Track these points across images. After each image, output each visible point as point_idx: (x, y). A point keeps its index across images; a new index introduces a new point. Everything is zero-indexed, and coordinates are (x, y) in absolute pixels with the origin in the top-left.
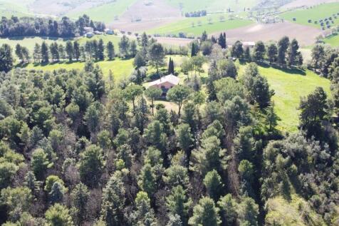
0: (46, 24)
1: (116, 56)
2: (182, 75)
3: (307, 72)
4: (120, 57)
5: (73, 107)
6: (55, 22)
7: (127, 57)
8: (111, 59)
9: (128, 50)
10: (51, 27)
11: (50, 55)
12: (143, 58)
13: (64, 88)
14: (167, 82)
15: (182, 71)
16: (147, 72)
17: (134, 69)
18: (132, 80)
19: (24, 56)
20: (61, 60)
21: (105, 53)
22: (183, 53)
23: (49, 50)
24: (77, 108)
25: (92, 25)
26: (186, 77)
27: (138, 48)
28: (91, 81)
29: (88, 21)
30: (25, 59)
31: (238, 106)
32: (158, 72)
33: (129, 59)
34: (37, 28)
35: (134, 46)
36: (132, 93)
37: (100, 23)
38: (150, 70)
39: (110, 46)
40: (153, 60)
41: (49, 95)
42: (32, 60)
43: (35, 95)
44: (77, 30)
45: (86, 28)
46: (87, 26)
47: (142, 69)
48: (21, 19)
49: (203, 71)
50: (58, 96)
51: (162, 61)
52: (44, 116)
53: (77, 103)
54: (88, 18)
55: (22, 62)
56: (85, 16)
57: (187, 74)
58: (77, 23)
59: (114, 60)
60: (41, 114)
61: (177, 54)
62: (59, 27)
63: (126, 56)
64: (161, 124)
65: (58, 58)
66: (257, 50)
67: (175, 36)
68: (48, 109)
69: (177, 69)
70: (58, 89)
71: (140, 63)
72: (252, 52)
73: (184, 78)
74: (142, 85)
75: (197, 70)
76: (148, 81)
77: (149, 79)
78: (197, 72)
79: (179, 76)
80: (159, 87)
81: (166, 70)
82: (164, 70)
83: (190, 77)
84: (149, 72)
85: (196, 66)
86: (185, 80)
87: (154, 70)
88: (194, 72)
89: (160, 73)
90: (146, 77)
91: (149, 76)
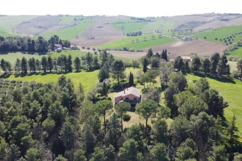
0: (26, 42)
1: (82, 68)
2: (139, 85)
3: (235, 80)
4: (85, 70)
5: (49, 122)
6: (33, 41)
7: (91, 70)
8: (78, 71)
9: (91, 64)
10: (29, 45)
11: (28, 67)
12: (106, 71)
13: (41, 102)
14: (131, 95)
15: (138, 82)
17: (98, 81)
18: (99, 91)
19: (7, 69)
20: (37, 71)
21: (73, 66)
22: (135, 66)
23: (28, 64)
24: (52, 123)
25: (60, 43)
26: (142, 87)
27: (100, 62)
28: (65, 96)
29: (57, 40)
30: (8, 71)
31: (205, 122)
32: (119, 83)
33: (92, 71)
34: (19, 45)
35: (96, 61)
36: (104, 108)
37: (67, 41)
38: (112, 81)
39: (77, 61)
40: (115, 73)
41: (27, 110)
42: (14, 72)
43: (14, 110)
44: (50, 46)
45: (56, 45)
46: (57, 43)
47: (106, 81)
48: (7, 38)
49: (155, 82)
50: (35, 110)
51: (122, 74)
52: (21, 133)
53: (53, 117)
54: (58, 38)
55: (5, 74)
56: (55, 36)
57: (144, 85)
58: (49, 41)
59: (80, 71)
60: (19, 130)
61: (130, 66)
62: (36, 44)
63: (90, 68)
64: (136, 142)
65: (35, 70)
66: (194, 64)
67: (121, 50)
68: (26, 125)
69: (135, 80)
70: (35, 104)
72: (190, 65)
73: (142, 89)
74: (107, 96)
75: (151, 81)
76: (112, 92)
77: (113, 90)
78: (152, 83)
79: (137, 86)
80: (124, 99)
81: (126, 81)
82: (124, 81)
83: (146, 87)
84: (111, 83)
85: (151, 78)
86: (143, 90)
87: (116, 81)
88: (149, 83)
89: (121, 84)
90: (110, 88)
91: (112, 87)
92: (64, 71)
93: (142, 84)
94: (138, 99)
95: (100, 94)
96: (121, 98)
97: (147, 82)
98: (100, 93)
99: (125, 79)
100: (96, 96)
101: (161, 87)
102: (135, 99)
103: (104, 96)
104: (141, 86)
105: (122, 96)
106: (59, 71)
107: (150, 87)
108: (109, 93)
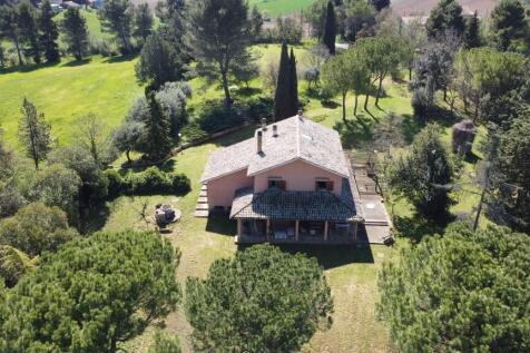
1: (96, 52)
2: (315, 108)
4: (105, 55)
7: (127, 53)
8: (79, 61)
12: (171, 50)
14: (298, 162)
15: (311, 93)
16: (189, 103)
17: (141, 93)
18: (125, 143)
21: (62, 43)
22: (287, 37)
26: (335, 115)
27: (157, 25)
32: (228, 101)
35: (145, 22)
38: (201, 94)
39: (75, 24)
40: (209, 55)
47: (169, 95)
51: (244, 60)
57: (333, 106)
59: (86, 62)
61: (269, 41)
66: (500, 25)
71: (161, 70)
72: (486, 29)
74: (169, 166)
75: (361, 89)
76: (197, 143)
77: (199, 133)
78: (372, 99)
80: (260, 186)
81: (259, 91)
82: (249, 91)
83: (351, 117)
84: (196, 101)
87: (215, 94)
89: (238, 106)
90: (186, 122)
91: (198, 117)
92: (32, 61)
93: (327, 104)
94: (338, 190)
95: (135, 156)
96: (241, 183)
97: (355, 93)
98: (138, 149)
99: (254, 84)
100: (116, 166)
101: (410, 111)
102: (321, 185)
103: (154, 169)
104: (328, 111)
105: (245, 170)
106: (13, 63)
107: (367, 116)
108: (183, 148)
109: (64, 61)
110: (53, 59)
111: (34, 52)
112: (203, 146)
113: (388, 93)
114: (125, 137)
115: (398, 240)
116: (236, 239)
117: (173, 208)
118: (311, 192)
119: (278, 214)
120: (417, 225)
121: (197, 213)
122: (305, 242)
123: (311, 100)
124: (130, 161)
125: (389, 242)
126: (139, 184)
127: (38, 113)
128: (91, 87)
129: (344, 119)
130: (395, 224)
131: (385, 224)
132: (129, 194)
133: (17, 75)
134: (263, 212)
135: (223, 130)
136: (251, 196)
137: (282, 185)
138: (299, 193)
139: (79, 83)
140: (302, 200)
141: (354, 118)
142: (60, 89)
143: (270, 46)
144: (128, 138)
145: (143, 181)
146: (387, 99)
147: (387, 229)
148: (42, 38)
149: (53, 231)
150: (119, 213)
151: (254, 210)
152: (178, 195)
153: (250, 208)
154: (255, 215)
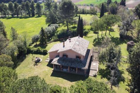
2: (91, 34)
8: (39, 16)
9: (51, 10)
14: (71, 50)
15: (92, 29)
21: (36, 11)
22: (93, 13)
26: (95, 36)
39: (39, 7)
49: (112, 30)
57: (97, 33)
61: (88, 13)
65: (5, 14)
69: (87, 27)
73: (94, 38)
75: (107, 29)
78: (108, 32)
79: (89, 35)
80: (61, 56)
82: (75, 27)
83: (100, 37)
84: (59, 29)
85: (107, 25)
86: (95, 40)
88: (104, 32)
89: (70, 31)
90: (54, 35)
91: (58, 34)
93: (95, 33)
94: (82, 59)
95: (38, 43)
97: (102, 30)
101: (119, 37)
102: (77, 57)
103: (39, 47)
105: (58, 51)
106: (24, 16)
107: (105, 37)
108: (51, 42)
109: (36, 16)
110: (33, 16)
111: (29, 14)
112: (57, 42)
113: (114, 30)
114: (34, 38)
115: (98, 76)
116: (53, 69)
117: (40, 59)
118: (74, 59)
119: (63, 64)
120: (105, 72)
121: (46, 61)
122: (71, 73)
123: (91, 31)
124: (36, 44)
125: (95, 76)
126: (35, 51)
127: (15, 31)
128: (37, 24)
129: (98, 37)
130: (99, 71)
131: (96, 70)
132: (32, 53)
133: (23, 19)
134: (60, 63)
135: (63, 38)
136: (58, 58)
137: (67, 56)
138: (71, 59)
139: (35, 22)
140: (72, 61)
141: (101, 37)
142: (30, 23)
143: (88, 15)
144: (35, 39)
145: (36, 50)
146: (114, 32)
147: (96, 72)
148: (31, 10)
149: (6, 62)
150: (28, 58)
151: (57, 62)
152: (44, 55)
153: (57, 61)
154: (57, 64)
